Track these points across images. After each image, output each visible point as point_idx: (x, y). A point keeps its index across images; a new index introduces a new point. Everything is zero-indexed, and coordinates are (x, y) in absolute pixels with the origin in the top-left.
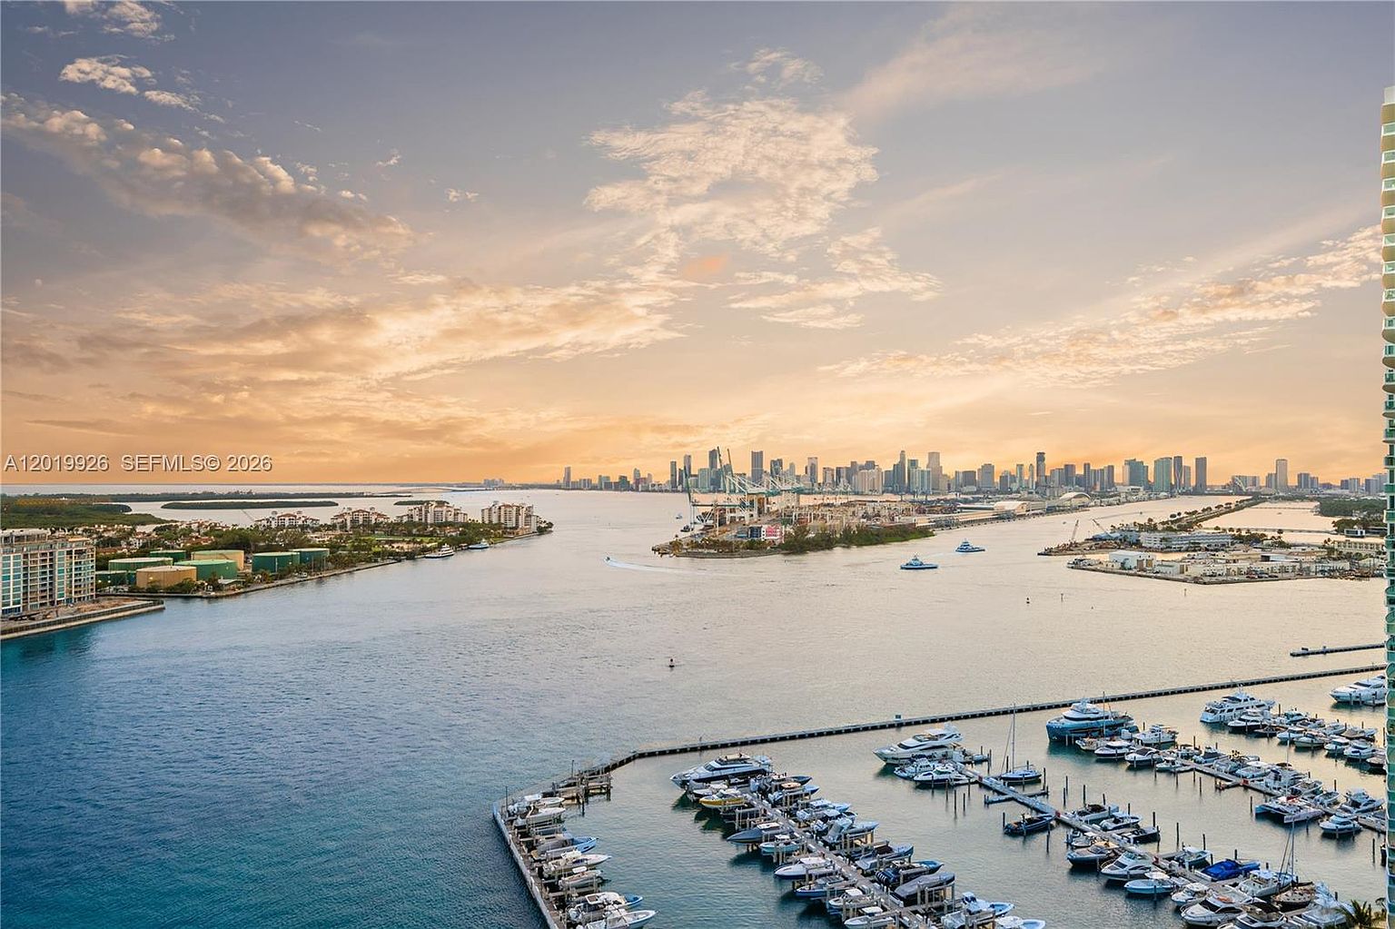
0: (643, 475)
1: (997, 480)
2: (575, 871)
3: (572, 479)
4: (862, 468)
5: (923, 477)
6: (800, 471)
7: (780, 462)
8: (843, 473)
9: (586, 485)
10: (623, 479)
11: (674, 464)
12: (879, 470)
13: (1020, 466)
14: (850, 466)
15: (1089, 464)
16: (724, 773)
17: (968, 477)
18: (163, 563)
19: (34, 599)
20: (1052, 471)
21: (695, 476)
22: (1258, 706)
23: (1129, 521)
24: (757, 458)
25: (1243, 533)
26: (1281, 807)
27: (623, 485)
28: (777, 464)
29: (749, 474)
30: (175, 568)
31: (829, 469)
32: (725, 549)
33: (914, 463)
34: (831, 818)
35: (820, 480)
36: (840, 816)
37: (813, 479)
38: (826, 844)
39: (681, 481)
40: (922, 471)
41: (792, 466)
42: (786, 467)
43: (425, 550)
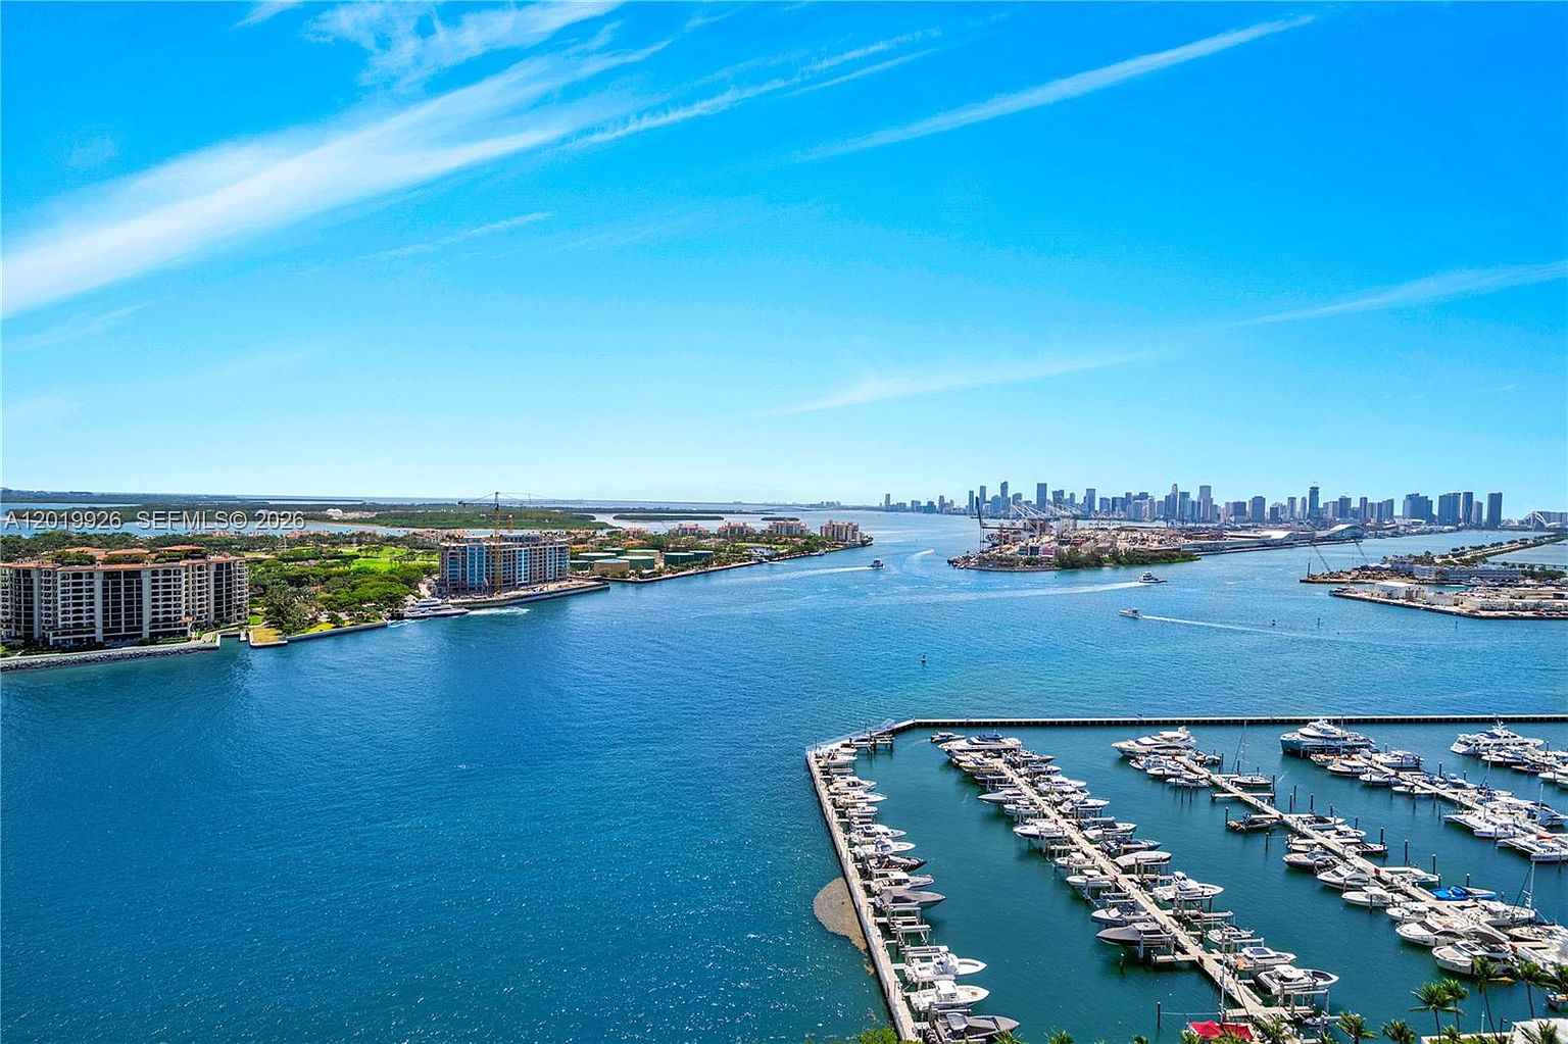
0: (947, 501)
1: (1267, 510)
2: (858, 805)
3: (891, 504)
4: (1136, 498)
5: (1193, 508)
6: (1079, 500)
7: (1061, 492)
8: (1118, 503)
9: (901, 507)
10: (931, 504)
11: (971, 493)
12: (1152, 501)
13: (1292, 500)
14: (1124, 497)
15: (1366, 499)
16: (981, 747)
17: (1239, 507)
18: (610, 557)
19: (535, 578)
20: (1326, 504)
21: (988, 502)
22: (1520, 744)
23: (1403, 553)
24: (1042, 488)
25: (1536, 570)
26: (1529, 845)
27: (930, 508)
28: (1058, 494)
29: (1035, 502)
30: (617, 561)
31: (1105, 499)
32: (1006, 564)
33: (1185, 495)
34: (1066, 793)
35: (1097, 508)
36: (1074, 792)
37: (1091, 504)
38: (1060, 813)
39: (978, 507)
40: (1193, 502)
41: (1072, 495)
42: (1067, 496)
43: (778, 555)
